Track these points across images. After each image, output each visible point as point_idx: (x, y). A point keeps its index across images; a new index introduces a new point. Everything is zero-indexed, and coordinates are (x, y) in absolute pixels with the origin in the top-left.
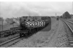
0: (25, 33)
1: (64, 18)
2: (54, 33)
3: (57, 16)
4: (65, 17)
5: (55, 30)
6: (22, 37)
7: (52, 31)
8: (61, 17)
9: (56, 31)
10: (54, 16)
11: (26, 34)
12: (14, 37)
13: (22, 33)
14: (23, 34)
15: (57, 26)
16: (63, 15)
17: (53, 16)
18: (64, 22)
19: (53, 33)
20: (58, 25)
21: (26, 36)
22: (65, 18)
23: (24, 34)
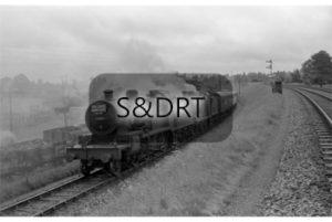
0: (107, 161)
1: (309, 81)
2: (250, 164)
3: (278, 73)
4: (314, 77)
5: (258, 149)
6: (95, 175)
7: (239, 155)
8: (295, 77)
9: (262, 154)
10: (260, 74)
11: (111, 165)
12: (56, 179)
13: (90, 156)
14: (97, 163)
15: (270, 123)
16: (304, 69)
17: (257, 72)
18: (307, 103)
19: (246, 169)
20: (278, 118)
21: (114, 175)
22: (316, 81)
23: (100, 161)
